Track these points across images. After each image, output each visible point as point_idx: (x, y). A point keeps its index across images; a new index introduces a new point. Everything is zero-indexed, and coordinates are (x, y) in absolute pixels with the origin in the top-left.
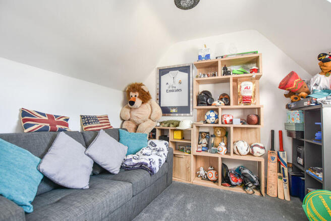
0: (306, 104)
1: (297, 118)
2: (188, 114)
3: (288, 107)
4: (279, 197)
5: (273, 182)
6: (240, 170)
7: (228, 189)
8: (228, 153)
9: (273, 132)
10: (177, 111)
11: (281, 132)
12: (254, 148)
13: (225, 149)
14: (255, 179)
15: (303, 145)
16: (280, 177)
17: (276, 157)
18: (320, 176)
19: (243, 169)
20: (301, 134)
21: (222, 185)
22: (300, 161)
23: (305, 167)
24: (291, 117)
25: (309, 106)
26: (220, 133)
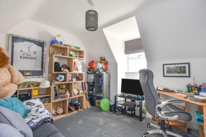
0: (97, 73)
1: (92, 77)
2: (41, 77)
3: (87, 73)
4: (88, 108)
6: (72, 104)
7: (71, 113)
8: (71, 96)
10: (31, 74)
11: (85, 82)
12: (80, 91)
13: (69, 94)
14: (80, 104)
15: (94, 87)
16: (87, 100)
17: (84, 92)
18: (102, 95)
19: (74, 102)
20: (94, 83)
21: (69, 113)
22: (91, 92)
23: (94, 94)
24: (90, 77)
25: (98, 73)
26: (64, 86)
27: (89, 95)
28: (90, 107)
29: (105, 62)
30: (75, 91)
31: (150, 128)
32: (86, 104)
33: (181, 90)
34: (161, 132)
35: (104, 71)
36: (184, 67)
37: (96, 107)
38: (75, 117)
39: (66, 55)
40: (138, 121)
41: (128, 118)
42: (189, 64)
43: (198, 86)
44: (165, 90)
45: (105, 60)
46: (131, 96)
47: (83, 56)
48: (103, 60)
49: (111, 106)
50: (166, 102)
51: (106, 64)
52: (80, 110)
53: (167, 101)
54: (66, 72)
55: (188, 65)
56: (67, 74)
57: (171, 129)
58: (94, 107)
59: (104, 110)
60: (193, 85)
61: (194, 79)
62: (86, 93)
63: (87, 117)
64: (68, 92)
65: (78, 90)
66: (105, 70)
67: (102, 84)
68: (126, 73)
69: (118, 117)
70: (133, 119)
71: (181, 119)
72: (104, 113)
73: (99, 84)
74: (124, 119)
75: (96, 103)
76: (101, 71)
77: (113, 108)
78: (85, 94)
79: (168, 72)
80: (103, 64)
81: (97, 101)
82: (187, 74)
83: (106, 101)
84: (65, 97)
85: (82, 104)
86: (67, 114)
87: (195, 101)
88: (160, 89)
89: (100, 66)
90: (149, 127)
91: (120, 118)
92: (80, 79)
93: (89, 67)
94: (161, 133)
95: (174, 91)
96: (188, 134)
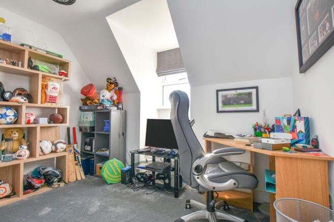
0: (99, 108)
1: (89, 117)
3: (81, 109)
4: (78, 179)
5: (72, 169)
6: (39, 173)
7: (32, 194)
8: (32, 155)
9: (68, 129)
11: (74, 129)
12: (58, 145)
13: (28, 152)
14: (58, 173)
15: (94, 136)
16: (77, 164)
17: (72, 149)
18: (107, 152)
19: (43, 169)
20: (93, 128)
21: (24, 194)
22: (88, 148)
23: (93, 151)
24: (85, 116)
25: (101, 109)
26: (17, 135)
27: (84, 153)
28: (84, 177)
29: (117, 88)
30: (45, 146)
31: (190, 208)
32: (74, 172)
33: (243, 135)
34: (207, 214)
35: (114, 105)
36: (250, 94)
37: (97, 176)
38: (37, 201)
39: (20, 65)
40: (171, 197)
41: (155, 193)
42: (257, 88)
43: (271, 126)
44: (218, 136)
45: (116, 84)
46: (161, 151)
47: (67, 72)
48: (112, 84)
49: (123, 173)
50: (212, 154)
51: (119, 91)
52: (57, 186)
53: (214, 151)
54: (19, 102)
55: (255, 90)
56: (22, 106)
57: (226, 207)
58: (92, 177)
59: (109, 182)
60: (263, 125)
61: (264, 115)
62: (74, 149)
63: (68, 198)
64: (26, 147)
65: (53, 144)
66: (117, 103)
67: (109, 130)
68: (159, 110)
69: (136, 193)
70: (162, 195)
71: (239, 186)
72: (108, 187)
73: (103, 131)
74: (145, 197)
75: (98, 169)
76: (107, 104)
77: (129, 177)
78: (73, 151)
79: (225, 104)
80: (113, 92)
81: (99, 164)
82: (254, 107)
83: (115, 164)
84: (16, 159)
85: (62, 173)
86: (19, 197)
87: (263, 149)
88: (210, 135)
89: (107, 95)
90: (188, 206)
91: (139, 195)
92: (59, 119)
93: (83, 97)
94: (207, 217)
95: (232, 136)
96: (255, 214)
